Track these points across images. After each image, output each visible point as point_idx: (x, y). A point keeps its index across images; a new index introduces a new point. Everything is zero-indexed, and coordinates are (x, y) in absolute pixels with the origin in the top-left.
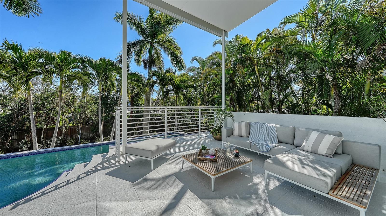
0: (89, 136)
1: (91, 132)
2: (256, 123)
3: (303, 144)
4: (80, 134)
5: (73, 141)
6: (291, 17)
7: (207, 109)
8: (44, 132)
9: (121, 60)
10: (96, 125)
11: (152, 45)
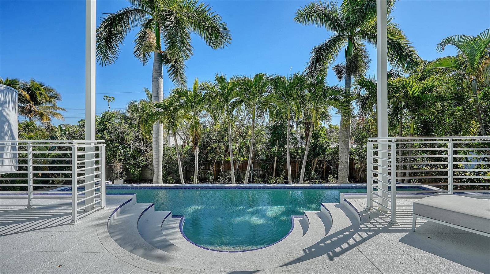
0: (259, 173)
1: (261, 169)
4: (252, 170)
8: (223, 165)
9: (310, 72)
10: (267, 161)
11: (352, 39)
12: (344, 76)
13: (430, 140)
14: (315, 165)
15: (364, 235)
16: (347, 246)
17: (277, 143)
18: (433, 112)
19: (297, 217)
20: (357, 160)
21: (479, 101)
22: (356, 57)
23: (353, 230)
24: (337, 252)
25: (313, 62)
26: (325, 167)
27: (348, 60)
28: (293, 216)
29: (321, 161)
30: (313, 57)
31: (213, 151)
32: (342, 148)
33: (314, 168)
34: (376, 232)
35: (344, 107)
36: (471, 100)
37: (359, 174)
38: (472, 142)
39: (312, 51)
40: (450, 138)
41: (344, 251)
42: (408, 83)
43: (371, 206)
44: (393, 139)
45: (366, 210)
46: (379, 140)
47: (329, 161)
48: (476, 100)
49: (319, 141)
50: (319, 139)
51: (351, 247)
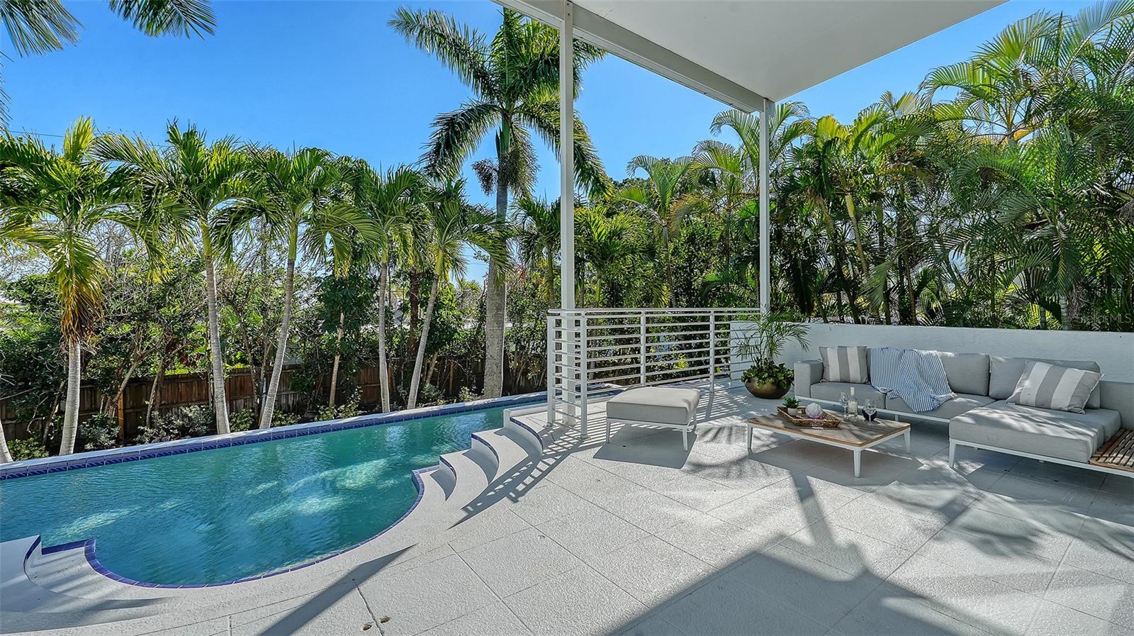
1: (292, 390)
2: (882, 349)
3: (1017, 391)
5: (247, 417)
6: (951, 69)
7: (688, 317)
8: (156, 389)
9: (433, 166)
10: (310, 367)
11: (508, 118)
12: (495, 187)
13: (619, 313)
14: (432, 368)
15: (551, 461)
16: (532, 480)
17: (341, 321)
18: (623, 270)
19: (425, 471)
20: (513, 353)
21: (670, 257)
22: (516, 154)
23: (531, 463)
24: (520, 490)
25: (439, 145)
26: (452, 372)
27: (502, 159)
28: (417, 471)
29: (444, 359)
30: (438, 136)
31: (117, 349)
32: (491, 328)
33: (429, 377)
34: (565, 455)
35: (499, 250)
36: (663, 256)
37: (516, 379)
38: (664, 315)
39: (435, 122)
40: (643, 311)
41: (528, 487)
42: (593, 219)
43: (553, 421)
44: (583, 312)
45: (546, 429)
46: (563, 314)
47: (460, 357)
48: (667, 256)
49: (440, 316)
50: (441, 310)
51: (537, 480)
